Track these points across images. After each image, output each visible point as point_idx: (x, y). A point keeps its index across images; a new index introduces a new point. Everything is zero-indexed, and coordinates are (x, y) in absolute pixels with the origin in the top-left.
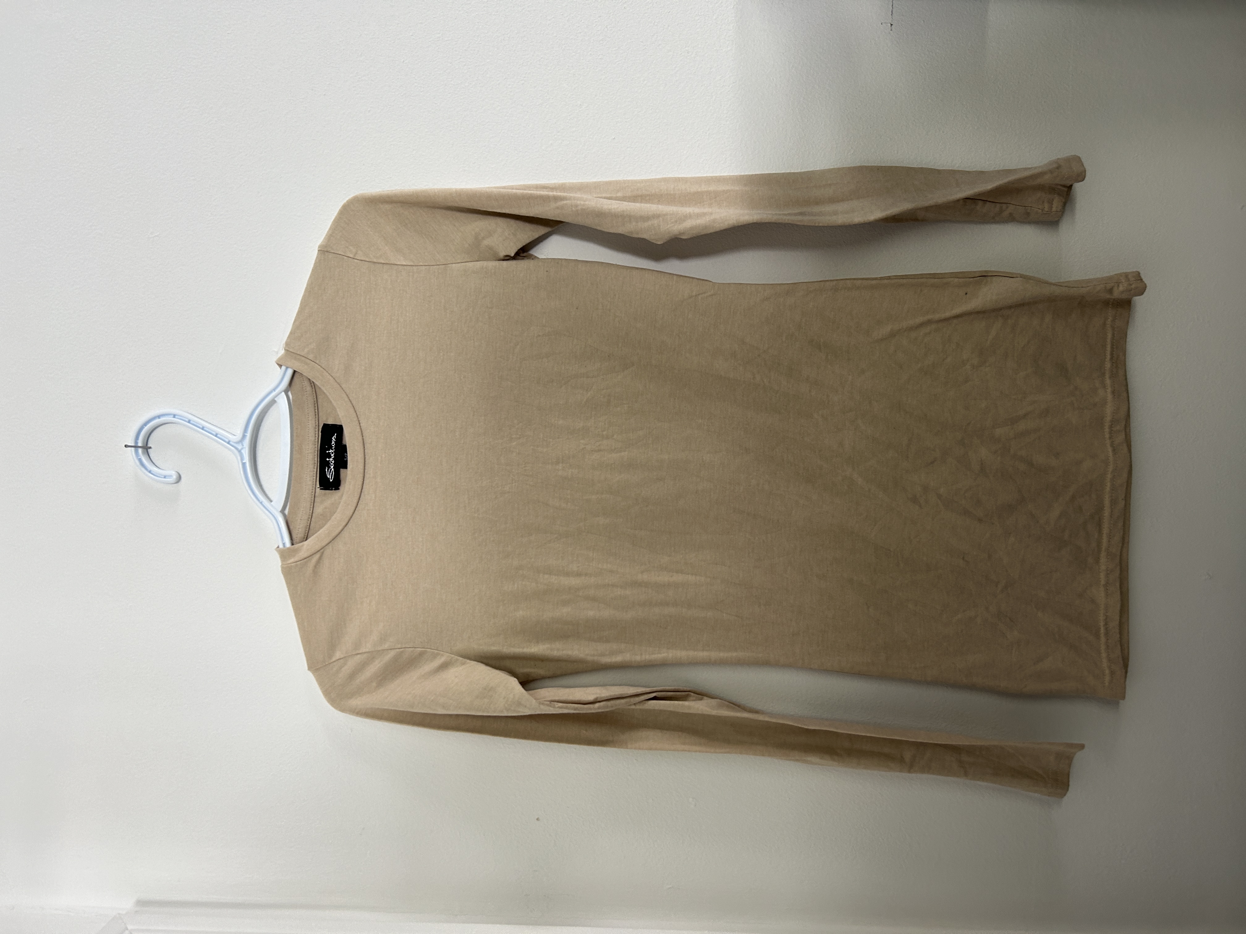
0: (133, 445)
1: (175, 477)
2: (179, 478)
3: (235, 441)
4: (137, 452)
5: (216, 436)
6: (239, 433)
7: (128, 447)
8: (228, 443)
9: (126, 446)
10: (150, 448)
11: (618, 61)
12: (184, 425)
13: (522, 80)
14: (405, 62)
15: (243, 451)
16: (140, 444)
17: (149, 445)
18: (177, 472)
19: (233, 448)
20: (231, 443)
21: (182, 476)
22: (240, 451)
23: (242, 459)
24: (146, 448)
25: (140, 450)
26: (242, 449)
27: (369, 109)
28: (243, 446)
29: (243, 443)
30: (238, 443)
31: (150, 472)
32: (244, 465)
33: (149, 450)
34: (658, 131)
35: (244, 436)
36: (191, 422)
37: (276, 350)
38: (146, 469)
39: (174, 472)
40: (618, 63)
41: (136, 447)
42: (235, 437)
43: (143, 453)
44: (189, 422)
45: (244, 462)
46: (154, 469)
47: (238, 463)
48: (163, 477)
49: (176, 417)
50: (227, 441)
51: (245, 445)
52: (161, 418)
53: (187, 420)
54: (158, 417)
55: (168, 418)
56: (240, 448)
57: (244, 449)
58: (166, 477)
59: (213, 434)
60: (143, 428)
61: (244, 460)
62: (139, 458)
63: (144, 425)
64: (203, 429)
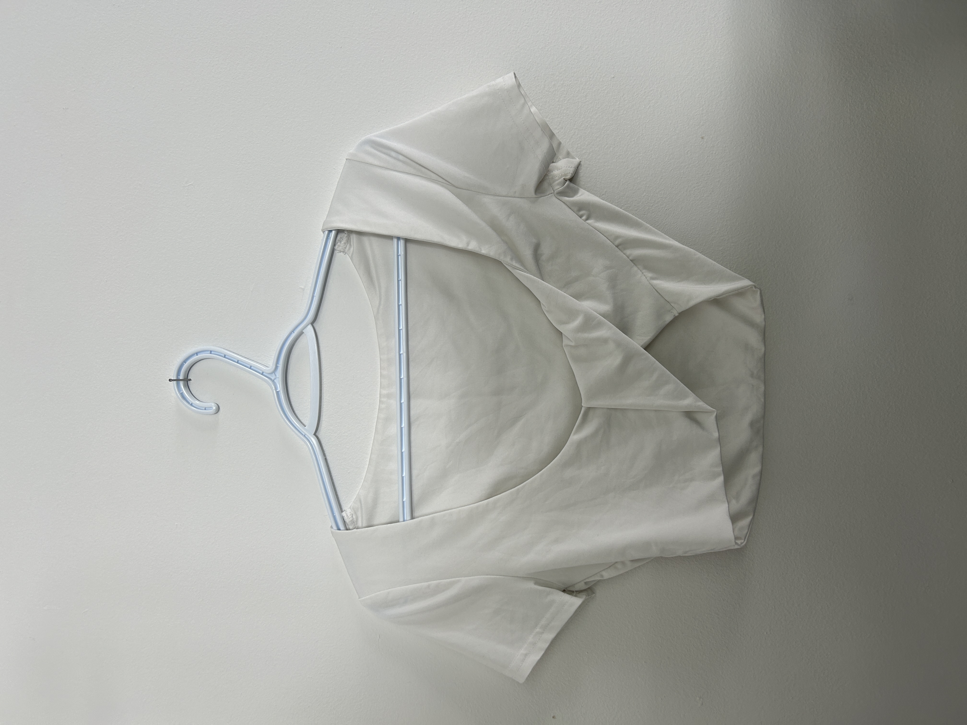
0: (175, 378)
1: (214, 408)
2: (218, 409)
3: (268, 372)
4: (179, 387)
5: (251, 368)
6: (271, 365)
8: (262, 374)
9: (169, 380)
10: (190, 380)
12: (221, 360)
13: (526, 26)
14: (415, 13)
15: (275, 381)
16: (181, 378)
17: (189, 378)
18: (216, 404)
19: (267, 379)
20: (265, 374)
21: (221, 408)
22: (273, 381)
23: (276, 389)
24: (187, 380)
25: (181, 383)
26: (275, 379)
27: (382, 59)
28: (276, 376)
29: (276, 373)
30: (271, 373)
31: (191, 405)
33: (188, 382)
34: (656, 69)
35: (276, 367)
36: (226, 356)
37: (303, 287)
38: (187, 402)
39: (213, 404)
41: (178, 380)
42: (268, 369)
43: (184, 385)
45: (277, 391)
46: (195, 402)
47: (273, 393)
48: (203, 408)
49: (212, 352)
50: (261, 372)
51: (277, 375)
52: (198, 354)
53: (223, 355)
54: (197, 354)
55: (205, 354)
56: (273, 378)
57: (277, 379)
58: (207, 409)
59: (247, 367)
60: (183, 365)
61: (278, 389)
62: (181, 392)
63: (184, 361)
64: (238, 362)
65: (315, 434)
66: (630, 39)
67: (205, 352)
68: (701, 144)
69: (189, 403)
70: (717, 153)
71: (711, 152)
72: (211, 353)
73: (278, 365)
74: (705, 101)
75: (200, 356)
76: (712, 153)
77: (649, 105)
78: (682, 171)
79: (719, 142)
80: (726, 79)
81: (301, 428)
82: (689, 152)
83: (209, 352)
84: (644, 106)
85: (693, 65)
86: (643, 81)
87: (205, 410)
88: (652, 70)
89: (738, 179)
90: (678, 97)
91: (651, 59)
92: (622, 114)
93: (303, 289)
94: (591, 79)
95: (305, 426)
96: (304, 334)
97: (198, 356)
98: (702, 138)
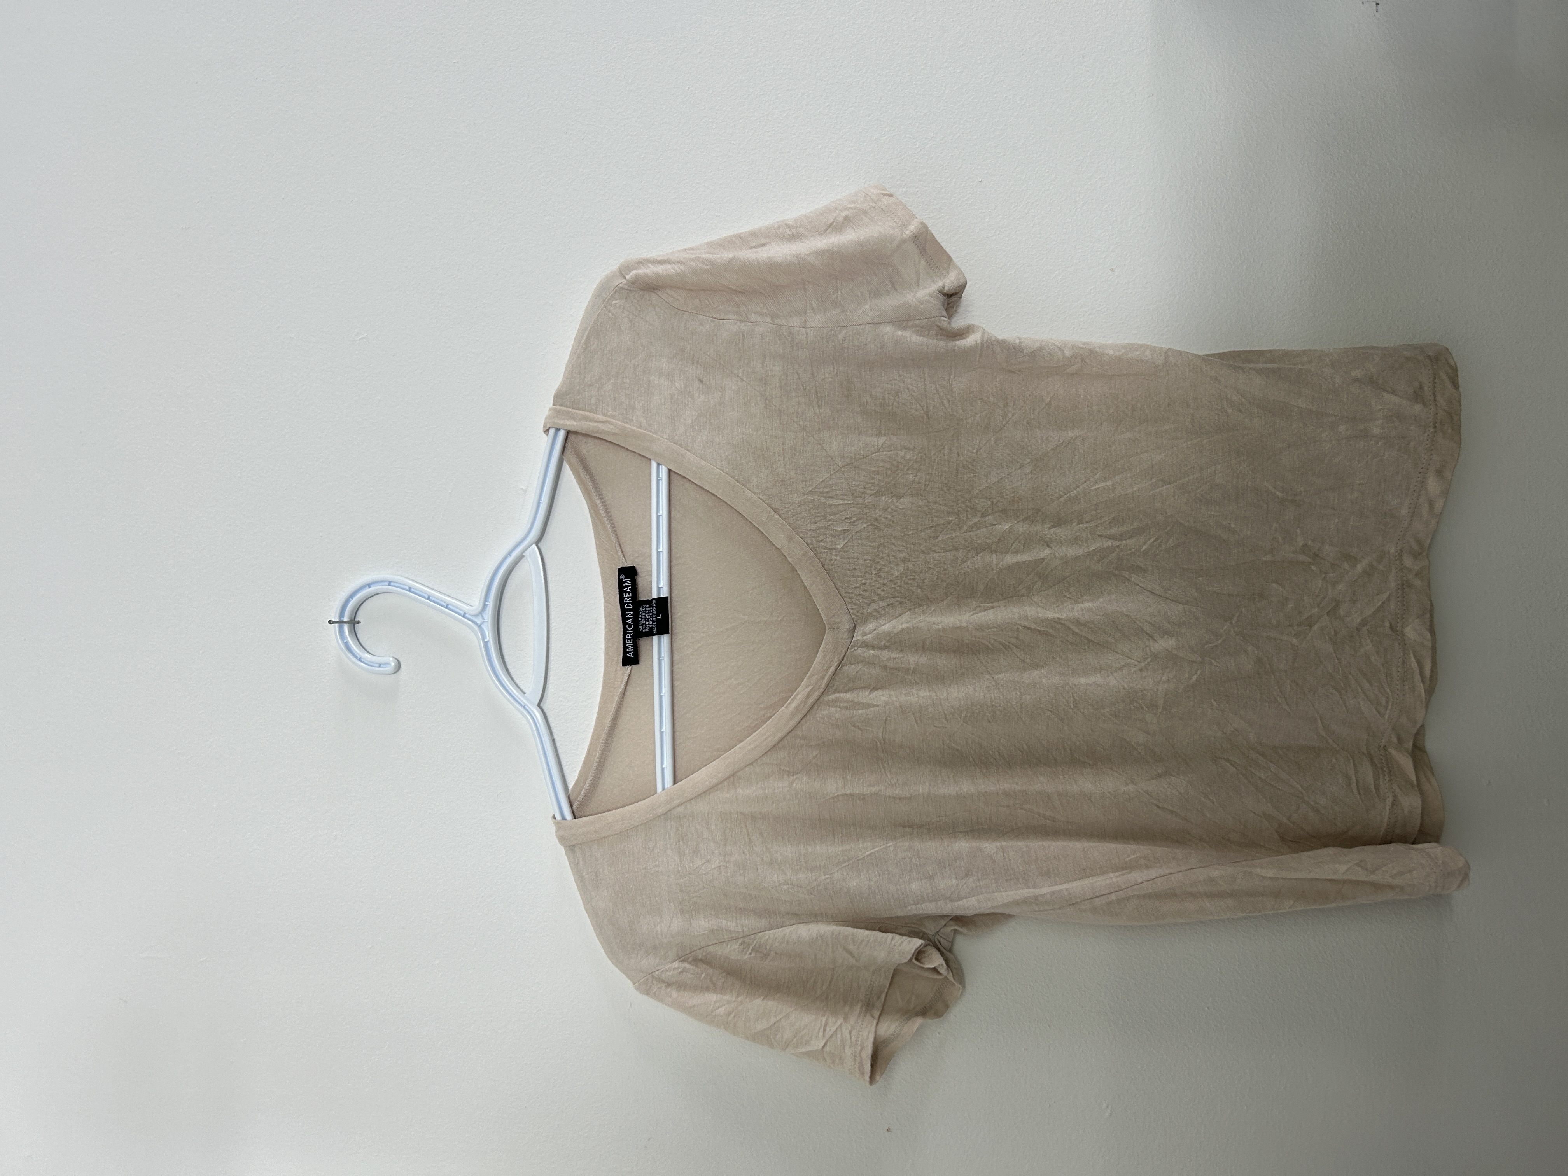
0: (337, 620)
1: (393, 664)
2: (399, 666)
3: (473, 613)
4: (341, 631)
5: (447, 608)
6: (476, 603)
7: (330, 623)
8: (464, 616)
10: (359, 622)
11: (985, 74)
12: (404, 595)
13: (852, 107)
15: (483, 626)
16: (346, 619)
17: (357, 620)
18: (396, 659)
19: (470, 623)
20: (467, 615)
21: (402, 664)
22: (480, 627)
23: (484, 637)
24: (353, 622)
25: (346, 627)
26: (482, 623)
28: (483, 619)
29: (484, 615)
30: (476, 616)
31: (360, 660)
32: (486, 644)
33: (356, 625)
35: (485, 606)
36: (412, 590)
37: (524, 488)
38: (354, 655)
39: (391, 659)
40: (984, 77)
41: (341, 622)
42: (471, 608)
43: (350, 631)
44: (409, 590)
45: (485, 640)
46: (365, 655)
47: (480, 644)
48: (378, 665)
49: (392, 584)
50: (462, 614)
51: (485, 618)
52: (372, 586)
53: (407, 588)
54: (369, 585)
55: (381, 587)
56: (479, 622)
57: (486, 624)
58: (382, 666)
59: (443, 606)
60: (350, 601)
61: (486, 638)
62: (345, 641)
63: (352, 596)
64: (428, 599)
65: (539, 705)
66: (1005, 125)
67: (383, 583)
69: (356, 657)
70: (1133, 293)
71: (1126, 291)
72: (389, 585)
73: (486, 603)
74: (1116, 216)
75: (374, 589)
76: (1128, 292)
78: (1083, 320)
79: (1136, 277)
80: (1148, 183)
81: (519, 696)
82: (1093, 292)
83: (387, 583)
85: (1099, 162)
86: (1026, 187)
87: (380, 667)
91: (1037, 154)
92: (994, 236)
93: (525, 491)
94: (949, 184)
95: (525, 693)
96: (525, 558)
97: (371, 589)
98: (1112, 270)
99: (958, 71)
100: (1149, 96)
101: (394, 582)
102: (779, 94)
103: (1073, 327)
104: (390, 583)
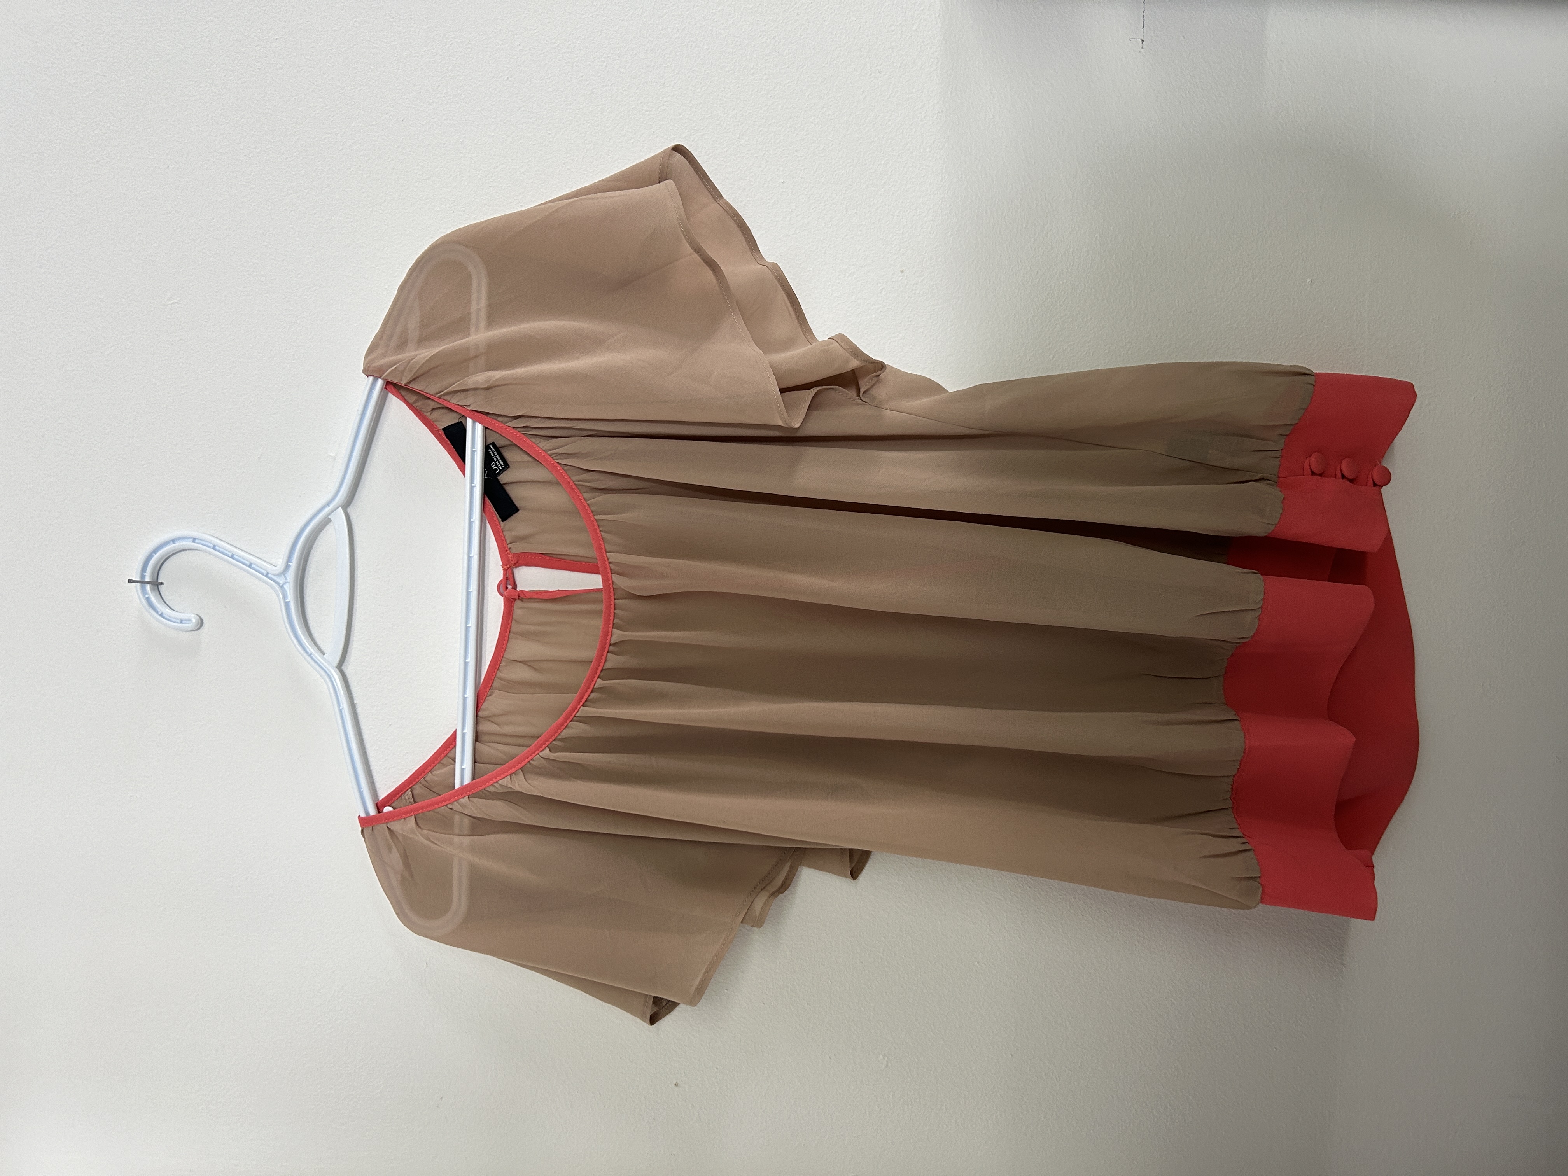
0: (138, 579)
1: (194, 621)
2: (201, 623)
3: (277, 572)
4: (143, 590)
5: (250, 566)
6: (280, 563)
7: (132, 583)
8: (267, 576)
9: (129, 581)
10: (162, 584)
11: (789, 82)
12: (210, 553)
13: (663, 105)
15: (285, 586)
16: (147, 579)
17: (160, 581)
18: (197, 615)
19: (272, 582)
20: (270, 575)
21: (205, 621)
22: (282, 587)
23: (285, 597)
24: (156, 584)
25: (148, 587)
26: (285, 583)
28: (286, 579)
29: (286, 575)
30: (278, 575)
31: (161, 615)
32: (287, 604)
33: (159, 586)
34: (841, 173)
35: (287, 567)
36: (217, 548)
37: (332, 455)
38: (156, 611)
39: (193, 615)
40: (788, 85)
41: (142, 582)
42: (275, 568)
43: (152, 590)
44: (214, 548)
45: (287, 601)
46: (167, 611)
47: (280, 601)
48: (179, 621)
49: (197, 541)
50: (265, 573)
51: (288, 578)
52: (176, 542)
53: (211, 545)
54: (173, 541)
55: (187, 543)
56: (281, 582)
57: (288, 584)
58: (183, 622)
59: (245, 565)
60: (153, 556)
61: (287, 599)
62: (147, 596)
63: (155, 551)
64: (232, 557)
67: (190, 541)
68: (900, 279)
69: (157, 612)
70: (921, 293)
71: (913, 292)
72: (194, 542)
73: (289, 564)
74: (906, 222)
75: (178, 545)
76: (915, 293)
77: (831, 223)
78: (874, 316)
79: (924, 279)
80: (936, 192)
81: (319, 658)
82: (884, 291)
84: (824, 225)
86: (824, 190)
87: (181, 623)
88: (836, 175)
89: (949, 329)
90: (870, 214)
92: (794, 234)
93: (334, 458)
94: (752, 183)
96: (331, 524)
97: (174, 545)
98: (902, 272)
99: (764, 78)
100: (939, 112)
101: (197, 539)
102: (594, 89)
103: (866, 323)
104: (194, 540)
